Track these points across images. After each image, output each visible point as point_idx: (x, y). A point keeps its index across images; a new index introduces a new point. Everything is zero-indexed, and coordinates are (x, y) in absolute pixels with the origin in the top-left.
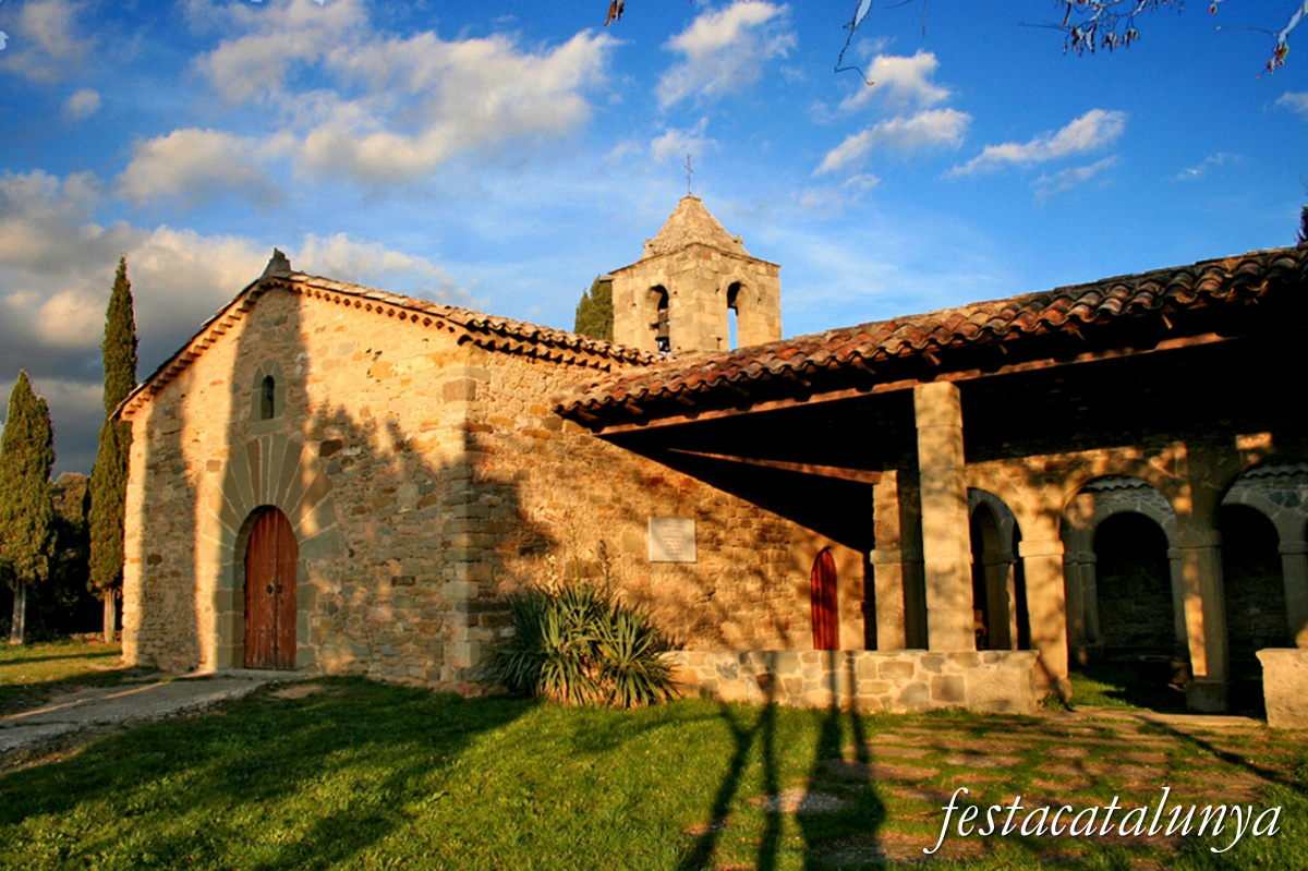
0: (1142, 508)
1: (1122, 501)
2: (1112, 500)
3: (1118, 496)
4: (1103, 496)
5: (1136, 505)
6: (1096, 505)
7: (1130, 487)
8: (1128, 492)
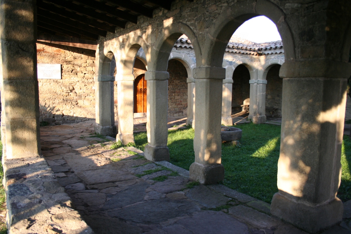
0: (280, 63)
1: (274, 59)
2: (271, 59)
3: (273, 57)
4: (268, 57)
5: (278, 61)
6: (266, 60)
7: (276, 53)
8: (276, 55)
